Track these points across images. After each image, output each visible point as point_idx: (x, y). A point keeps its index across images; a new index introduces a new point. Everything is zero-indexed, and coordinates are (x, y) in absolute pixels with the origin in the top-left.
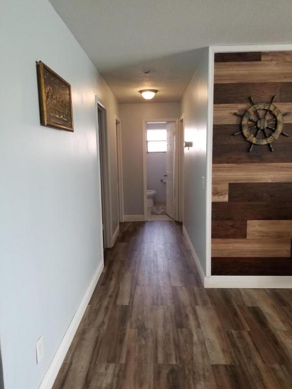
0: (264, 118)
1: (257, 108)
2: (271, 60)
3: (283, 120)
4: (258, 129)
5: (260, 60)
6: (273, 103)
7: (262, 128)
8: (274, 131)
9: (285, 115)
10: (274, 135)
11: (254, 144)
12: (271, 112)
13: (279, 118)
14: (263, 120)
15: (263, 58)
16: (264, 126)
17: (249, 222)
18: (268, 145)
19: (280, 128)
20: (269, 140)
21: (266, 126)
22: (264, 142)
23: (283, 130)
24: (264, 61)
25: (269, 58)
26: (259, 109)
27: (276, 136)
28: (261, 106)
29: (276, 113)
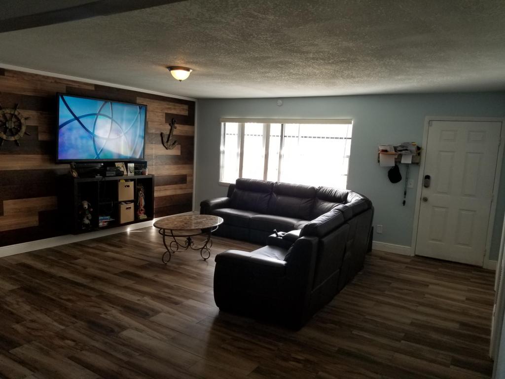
0: (11, 120)
1: (5, 112)
2: (13, 77)
3: (26, 123)
4: (6, 128)
5: (4, 75)
6: (17, 110)
7: (10, 128)
8: (19, 131)
9: (26, 119)
10: (19, 133)
11: (5, 140)
12: (16, 116)
13: (23, 121)
14: (10, 122)
15: (6, 74)
16: (11, 127)
17: (4, 202)
18: (16, 141)
19: (24, 129)
20: (16, 137)
21: (13, 126)
22: (12, 139)
23: (26, 130)
24: (7, 76)
25: (11, 75)
26: (7, 113)
27: (21, 134)
28: (8, 111)
29: (20, 118)
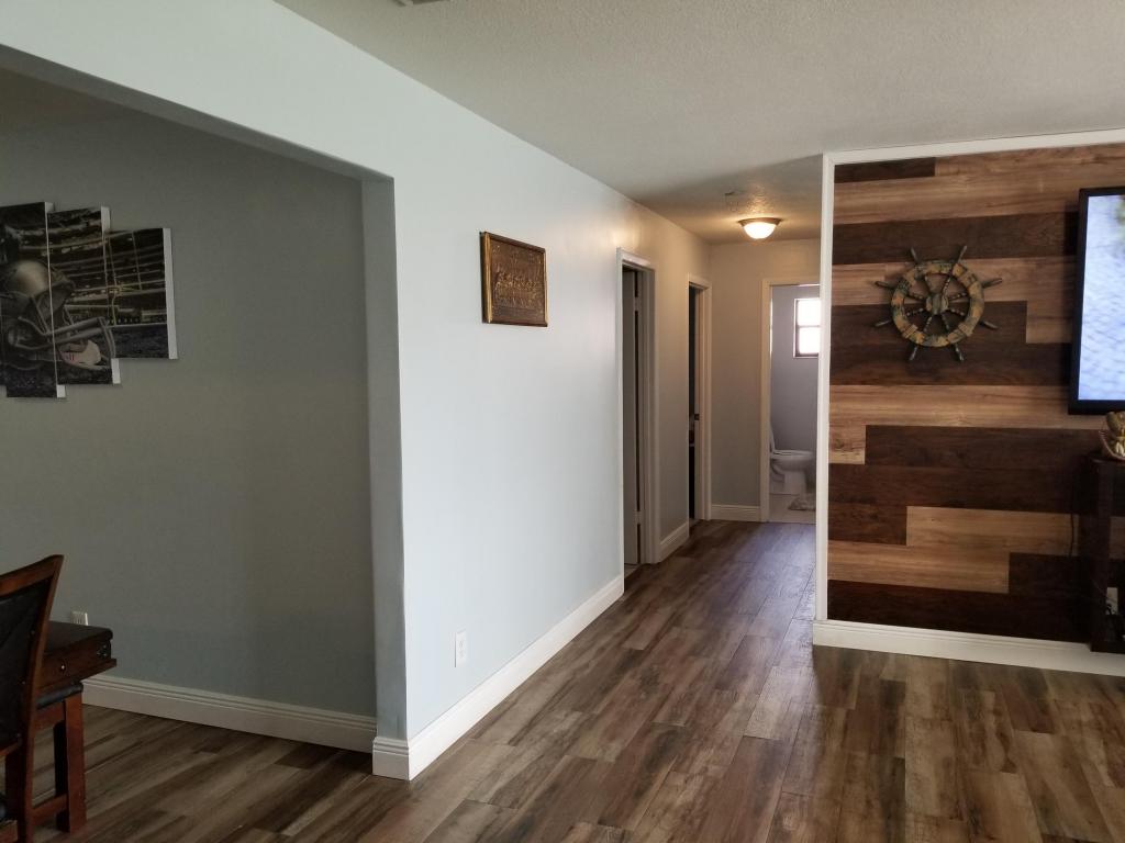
0: (941, 292)
1: (925, 272)
2: (958, 173)
3: (983, 297)
4: (928, 314)
5: (932, 174)
6: (960, 261)
7: (935, 312)
8: (963, 319)
9: (986, 285)
10: (962, 326)
11: (920, 346)
12: (955, 278)
13: (974, 291)
14: (937, 296)
15: (938, 170)
16: (939, 310)
17: (910, 509)
18: (951, 346)
19: (976, 313)
20: (953, 338)
21: (945, 308)
22: (942, 342)
23: (983, 316)
24: (942, 175)
25: (952, 169)
26: (929, 274)
27: (967, 329)
28: (933, 267)
29: (965, 281)
